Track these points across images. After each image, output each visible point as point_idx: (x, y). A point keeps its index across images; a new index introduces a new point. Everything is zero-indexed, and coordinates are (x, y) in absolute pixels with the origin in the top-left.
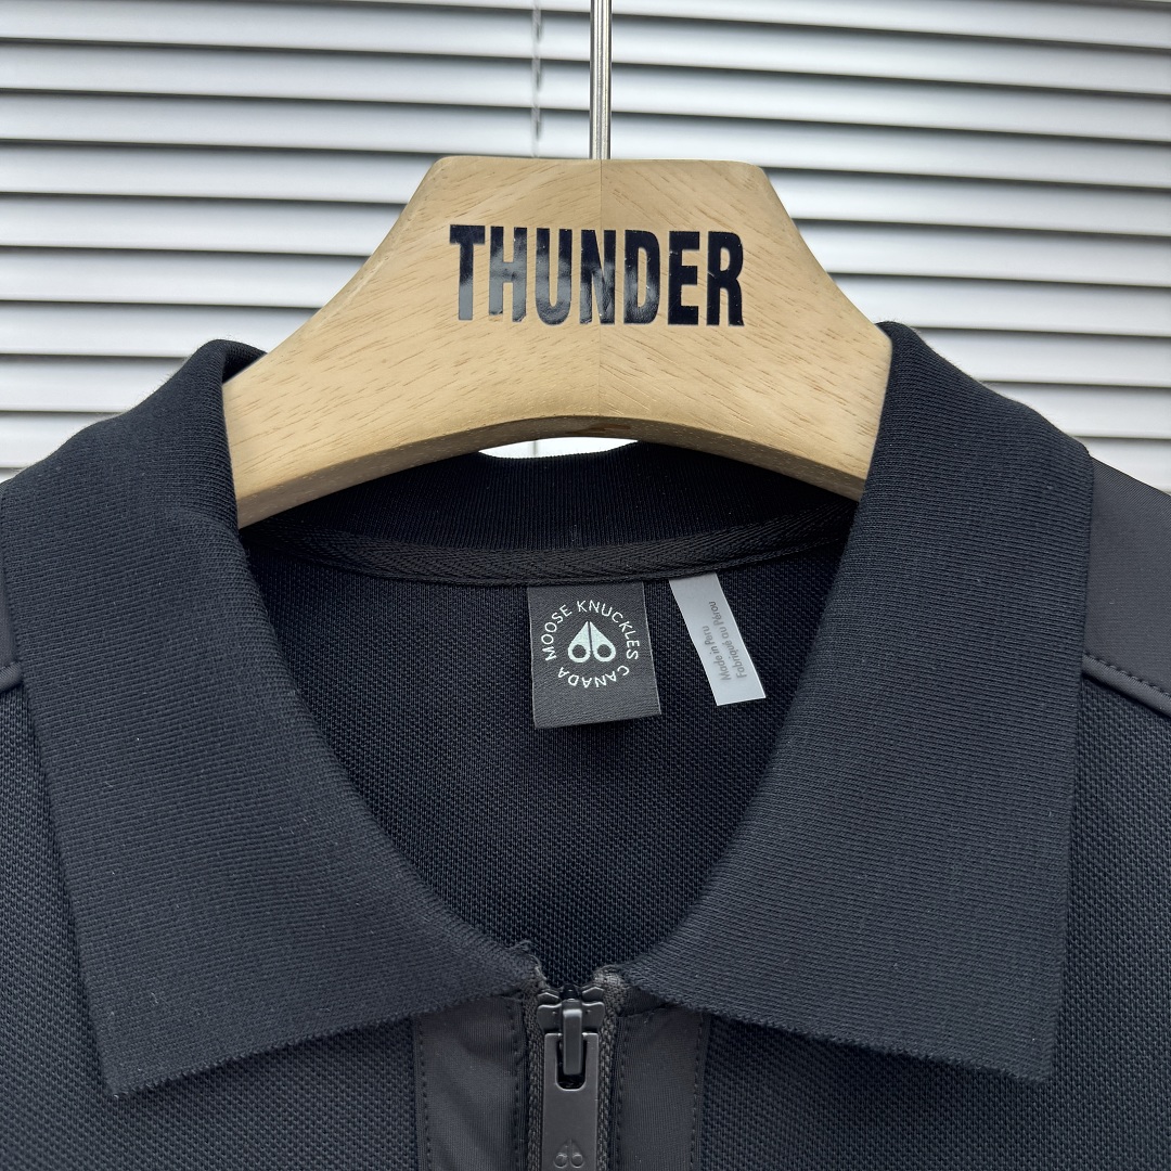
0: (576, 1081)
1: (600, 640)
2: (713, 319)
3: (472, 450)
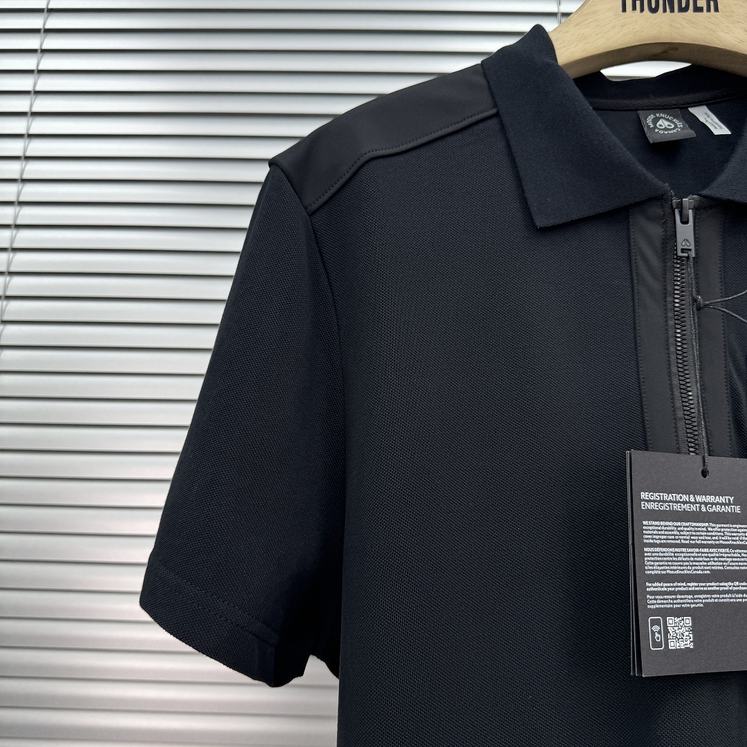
0: (687, 222)
1: (667, 123)
2: (709, 10)
3: (596, 71)
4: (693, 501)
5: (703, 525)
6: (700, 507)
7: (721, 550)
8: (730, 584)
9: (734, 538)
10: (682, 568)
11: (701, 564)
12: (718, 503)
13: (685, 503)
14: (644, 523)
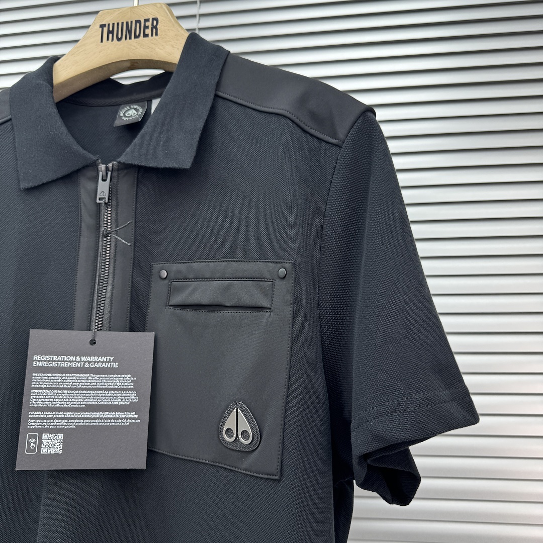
0: (106, 180)
1: (134, 112)
2: (152, 35)
4: (79, 360)
5: (84, 375)
6: (84, 365)
7: (98, 392)
8: (101, 413)
9: (110, 384)
10: (61, 403)
11: (79, 400)
12: (99, 361)
13: (71, 362)
14: (34, 375)
